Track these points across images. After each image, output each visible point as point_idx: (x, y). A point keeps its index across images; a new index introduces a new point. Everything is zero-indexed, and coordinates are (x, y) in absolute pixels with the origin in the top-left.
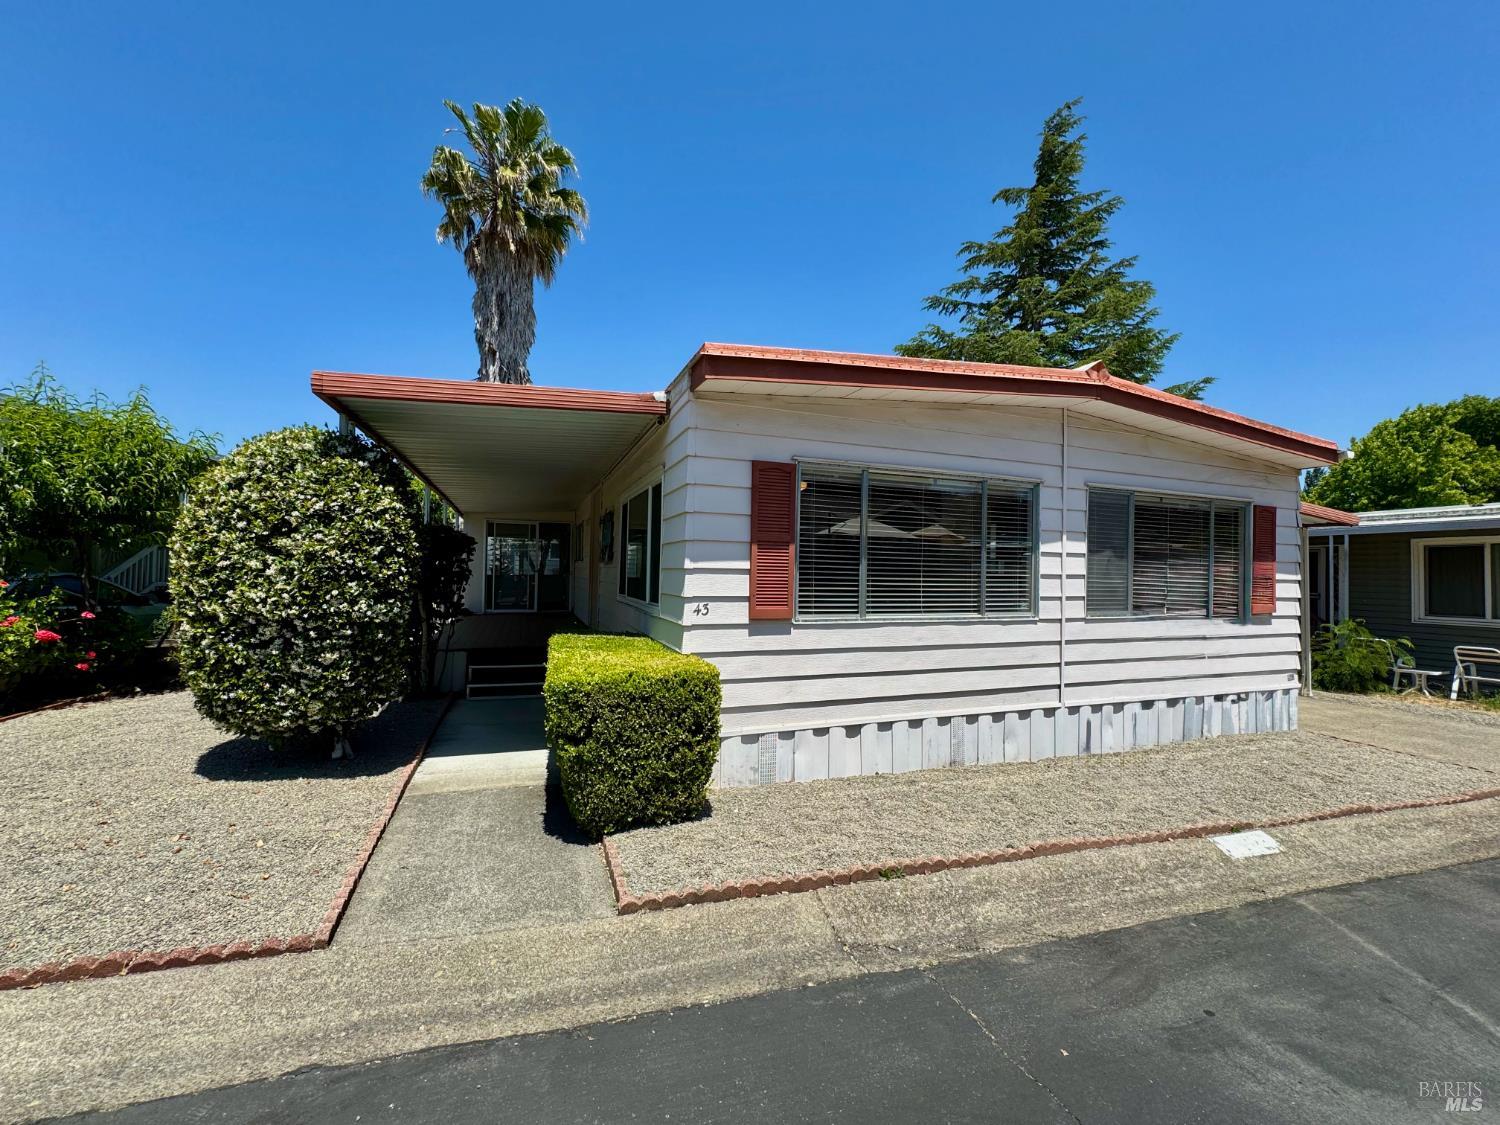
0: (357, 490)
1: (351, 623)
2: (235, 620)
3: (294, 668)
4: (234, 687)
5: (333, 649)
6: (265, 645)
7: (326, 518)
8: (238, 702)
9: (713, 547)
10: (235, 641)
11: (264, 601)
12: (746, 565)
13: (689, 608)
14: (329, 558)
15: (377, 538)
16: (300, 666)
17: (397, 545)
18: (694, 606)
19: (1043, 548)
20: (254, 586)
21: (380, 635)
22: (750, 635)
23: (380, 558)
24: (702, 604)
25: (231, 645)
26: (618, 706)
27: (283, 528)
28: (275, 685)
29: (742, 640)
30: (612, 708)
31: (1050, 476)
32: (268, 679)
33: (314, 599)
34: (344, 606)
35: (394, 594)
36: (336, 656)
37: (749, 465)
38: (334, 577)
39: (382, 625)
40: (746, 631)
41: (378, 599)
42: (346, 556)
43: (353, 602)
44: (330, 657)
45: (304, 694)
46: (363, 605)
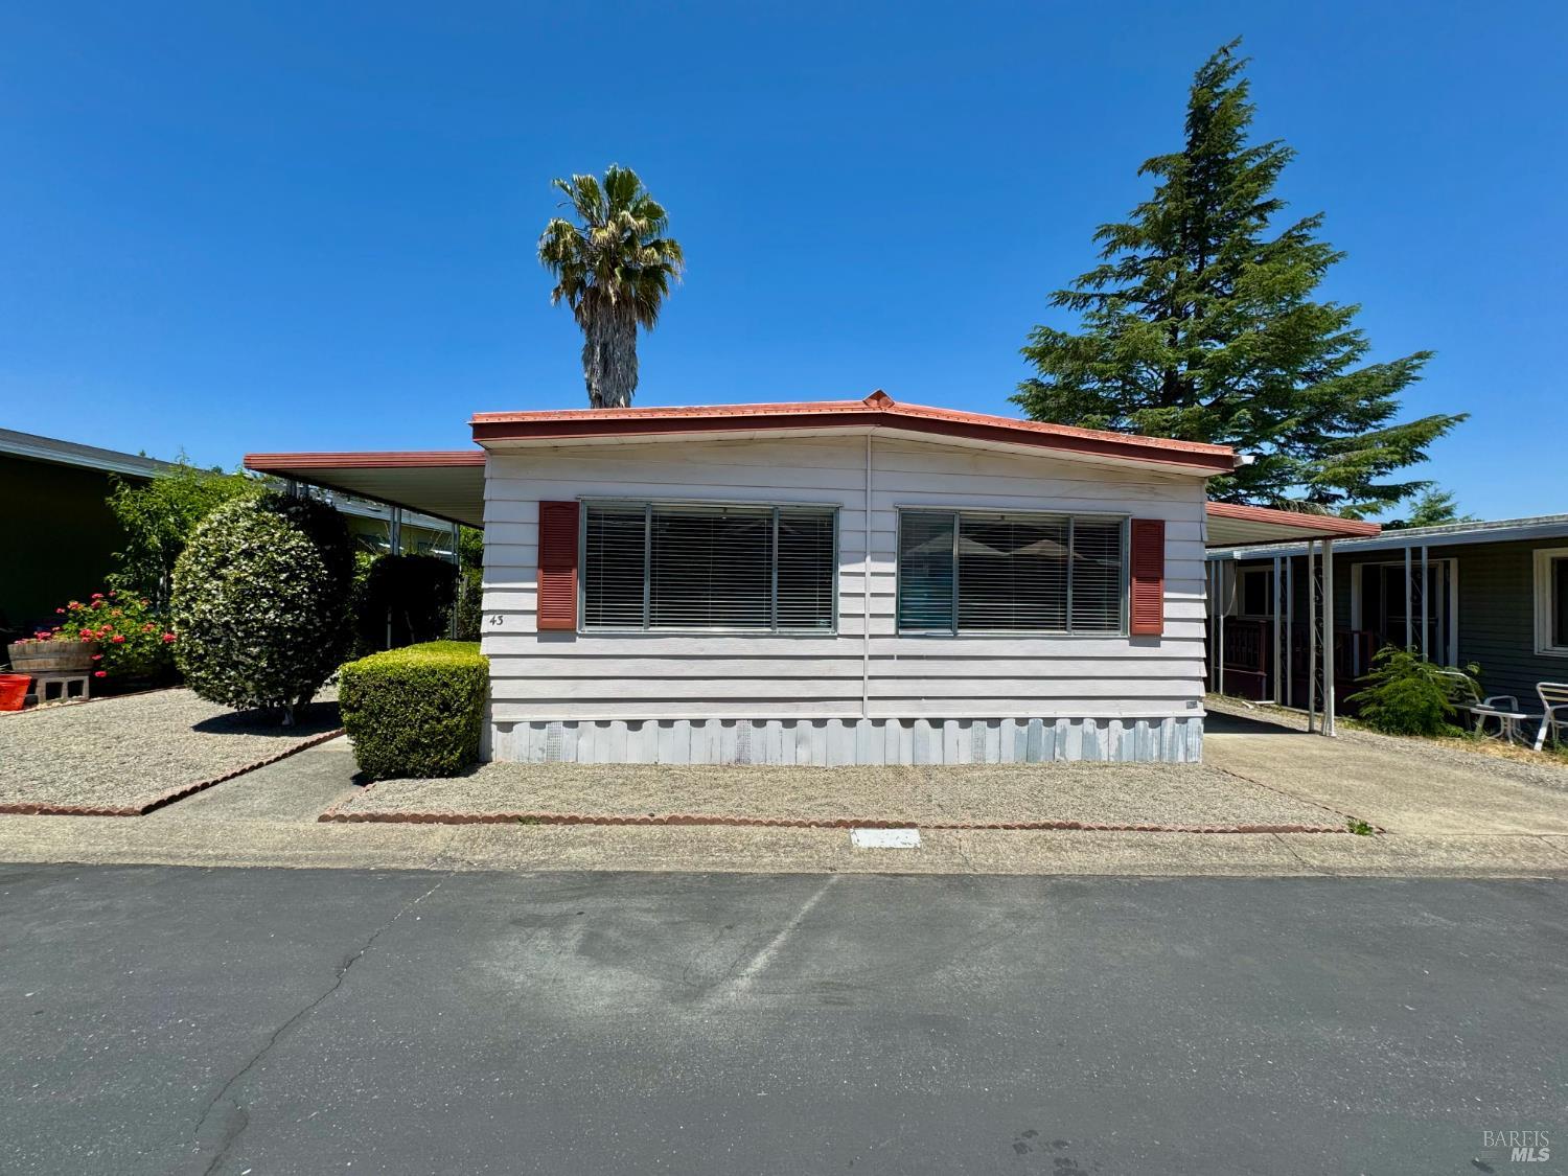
0: (273, 534)
1: (264, 627)
2: (199, 624)
3: (235, 658)
4: (199, 669)
5: (255, 645)
6: (218, 641)
7: (249, 554)
8: (205, 680)
9: (510, 572)
10: (199, 638)
11: (210, 611)
12: (534, 585)
13: (486, 619)
14: (248, 582)
15: (287, 567)
16: (238, 656)
17: (301, 573)
18: (491, 617)
19: (842, 568)
20: (207, 601)
21: (288, 636)
22: (539, 641)
23: (286, 581)
24: (497, 616)
25: (197, 641)
26: (381, 686)
27: (224, 562)
28: (223, 669)
29: (532, 645)
30: (377, 688)
31: (850, 500)
32: (219, 664)
33: (239, 610)
34: (259, 615)
35: (300, 608)
36: (257, 650)
37: (538, 504)
38: (254, 595)
39: (290, 629)
40: (536, 638)
41: (285, 611)
42: (260, 580)
43: (266, 611)
44: (255, 650)
45: (241, 675)
46: (271, 615)
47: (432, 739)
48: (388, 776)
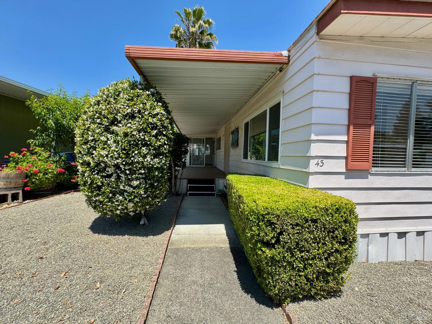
0: (146, 104)
1: (144, 167)
2: (98, 165)
3: (122, 187)
4: (98, 195)
5: (137, 179)
6: (109, 176)
7: (132, 116)
8: (101, 202)
10: (97, 174)
11: (107, 156)
12: (345, 138)
13: (313, 162)
14: (133, 135)
15: (154, 127)
16: (124, 186)
17: (163, 131)
18: (316, 161)
20: (103, 149)
21: (157, 173)
22: (346, 179)
23: (156, 136)
24: (320, 160)
25: (96, 176)
27: (114, 122)
28: (114, 195)
29: (341, 181)
30: (294, 226)
32: (111, 192)
33: (127, 155)
34: (141, 159)
35: (163, 154)
36: (138, 182)
37: (349, 79)
38: (136, 144)
39: (157, 169)
40: (344, 176)
41: (155, 156)
42: (141, 134)
43: (145, 157)
44: (135, 183)
45: (126, 199)
46: (148, 158)
47: (334, 268)
48: (295, 299)
